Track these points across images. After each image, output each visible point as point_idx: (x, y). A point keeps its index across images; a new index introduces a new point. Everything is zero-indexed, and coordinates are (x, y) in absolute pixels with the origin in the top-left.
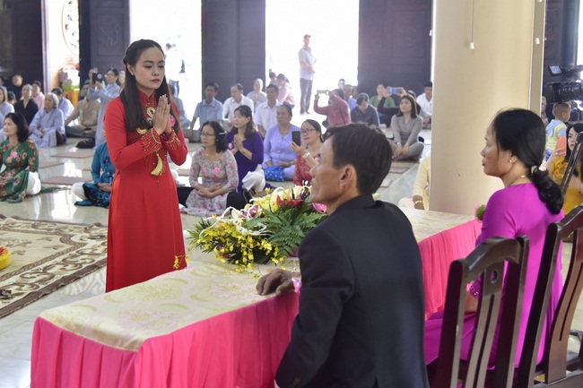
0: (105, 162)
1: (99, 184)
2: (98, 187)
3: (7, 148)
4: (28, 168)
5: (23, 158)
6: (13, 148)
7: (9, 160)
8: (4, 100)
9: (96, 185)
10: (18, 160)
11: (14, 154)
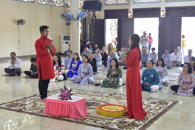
0: (147, 76)
1: (144, 83)
2: (144, 84)
3: (111, 70)
4: (119, 77)
5: (117, 74)
6: (114, 70)
7: (112, 74)
8: (98, 53)
9: (143, 83)
10: (115, 74)
11: (114, 72)
